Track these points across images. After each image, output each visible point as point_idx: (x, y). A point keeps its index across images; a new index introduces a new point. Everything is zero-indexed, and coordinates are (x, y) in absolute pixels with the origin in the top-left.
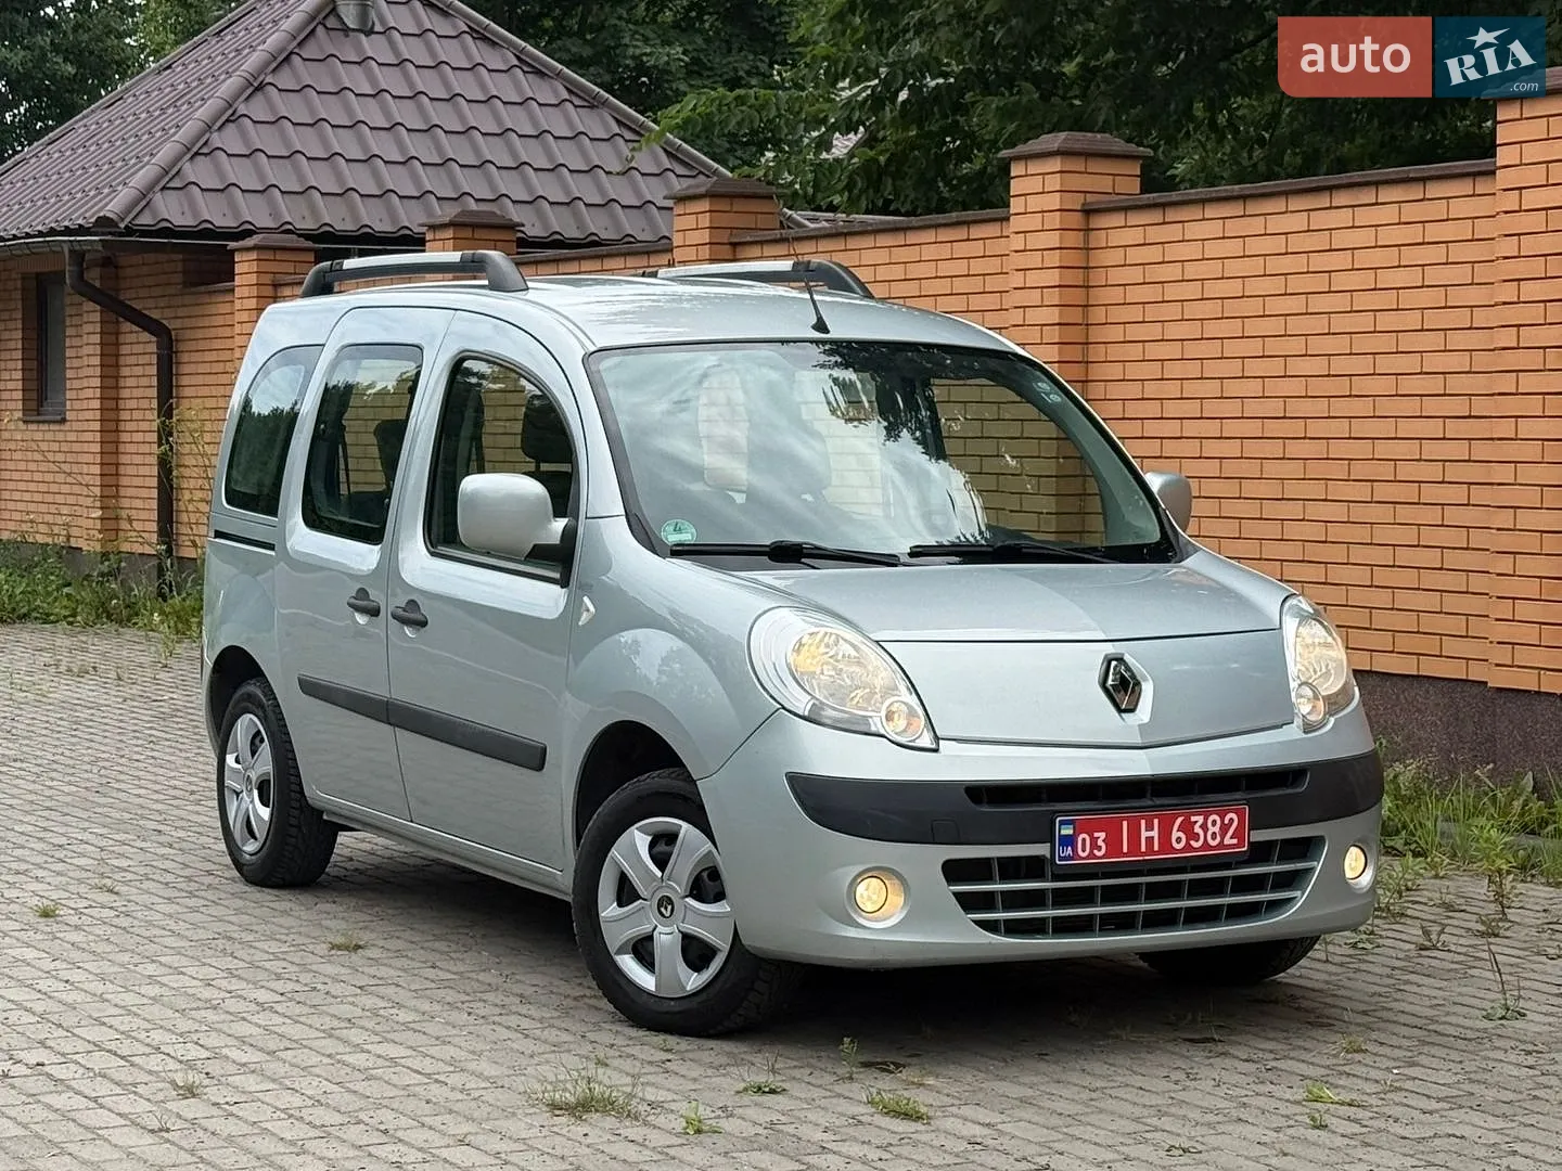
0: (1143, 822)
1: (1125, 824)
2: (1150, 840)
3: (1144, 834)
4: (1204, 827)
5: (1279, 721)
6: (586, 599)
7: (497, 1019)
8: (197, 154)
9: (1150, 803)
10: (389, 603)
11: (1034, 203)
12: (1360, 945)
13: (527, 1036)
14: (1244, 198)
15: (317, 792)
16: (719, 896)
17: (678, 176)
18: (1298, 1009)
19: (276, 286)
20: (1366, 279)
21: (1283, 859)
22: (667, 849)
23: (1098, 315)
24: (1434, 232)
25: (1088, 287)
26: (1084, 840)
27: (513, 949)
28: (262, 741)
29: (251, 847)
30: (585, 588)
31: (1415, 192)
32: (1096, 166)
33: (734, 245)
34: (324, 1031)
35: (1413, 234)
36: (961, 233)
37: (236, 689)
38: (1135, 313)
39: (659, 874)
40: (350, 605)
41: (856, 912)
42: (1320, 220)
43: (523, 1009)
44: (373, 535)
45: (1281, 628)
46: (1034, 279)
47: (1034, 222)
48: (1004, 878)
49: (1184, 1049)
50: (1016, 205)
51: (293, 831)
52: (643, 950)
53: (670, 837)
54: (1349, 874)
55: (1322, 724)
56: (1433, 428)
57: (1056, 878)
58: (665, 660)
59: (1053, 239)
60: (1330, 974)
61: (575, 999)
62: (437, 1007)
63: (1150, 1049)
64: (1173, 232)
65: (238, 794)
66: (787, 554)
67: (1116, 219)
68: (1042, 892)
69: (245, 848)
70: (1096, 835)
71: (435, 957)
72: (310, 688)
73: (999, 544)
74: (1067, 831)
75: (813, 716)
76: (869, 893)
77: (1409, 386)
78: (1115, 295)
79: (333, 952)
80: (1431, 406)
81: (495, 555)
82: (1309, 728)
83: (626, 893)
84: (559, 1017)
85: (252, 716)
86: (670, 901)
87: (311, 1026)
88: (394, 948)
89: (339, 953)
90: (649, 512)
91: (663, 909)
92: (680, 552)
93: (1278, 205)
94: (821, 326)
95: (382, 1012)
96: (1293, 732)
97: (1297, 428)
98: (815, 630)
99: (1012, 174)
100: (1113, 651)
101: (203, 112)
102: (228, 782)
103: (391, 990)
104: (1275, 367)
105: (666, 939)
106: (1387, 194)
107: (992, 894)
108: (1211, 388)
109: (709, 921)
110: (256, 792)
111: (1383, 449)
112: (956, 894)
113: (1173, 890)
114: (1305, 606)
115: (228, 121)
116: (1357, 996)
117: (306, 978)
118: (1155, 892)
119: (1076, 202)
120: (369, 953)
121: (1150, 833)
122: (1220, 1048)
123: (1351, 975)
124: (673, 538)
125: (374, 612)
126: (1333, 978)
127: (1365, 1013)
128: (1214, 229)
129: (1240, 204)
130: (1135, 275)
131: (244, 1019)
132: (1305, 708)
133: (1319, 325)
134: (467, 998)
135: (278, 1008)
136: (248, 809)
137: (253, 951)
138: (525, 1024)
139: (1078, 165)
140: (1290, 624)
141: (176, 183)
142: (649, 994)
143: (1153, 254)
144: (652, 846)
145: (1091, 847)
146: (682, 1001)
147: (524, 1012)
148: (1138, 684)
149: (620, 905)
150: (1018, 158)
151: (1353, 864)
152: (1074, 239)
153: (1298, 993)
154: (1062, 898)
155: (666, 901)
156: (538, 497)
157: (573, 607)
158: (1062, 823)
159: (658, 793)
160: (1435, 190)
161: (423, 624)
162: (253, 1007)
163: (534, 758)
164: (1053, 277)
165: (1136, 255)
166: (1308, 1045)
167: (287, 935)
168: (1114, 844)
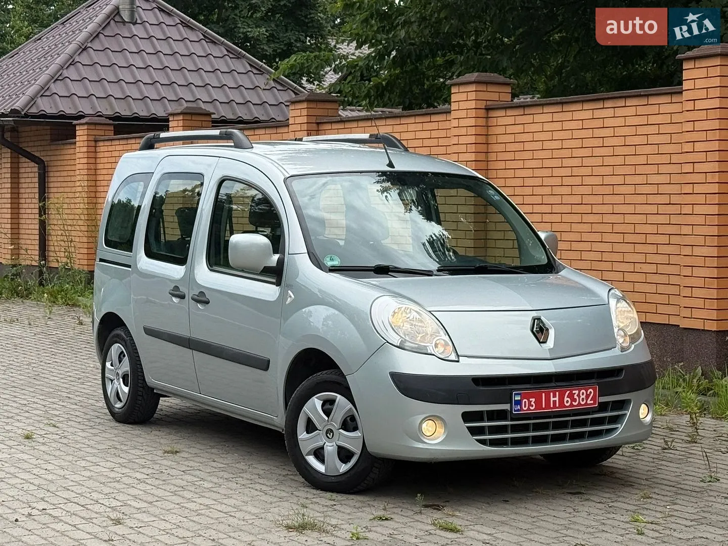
0: (552, 394)
1: (544, 394)
2: (555, 402)
3: (552, 399)
4: (579, 396)
5: (611, 346)
6: (289, 291)
7: (250, 486)
8: (57, 80)
9: (554, 385)
10: (190, 293)
11: (463, 105)
12: (636, 448)
13: (266, 494)
14: (562, 103)
15: (151, 380)
16: (355, 429)
17: (278, 90)
18: (616, 478)
19: (96, 141)
20: (620, 141)
21: (612, 410)
22: (330, 407)
23: (492, 157)
24: (652, 119)
25: (488, 144)
26: (525, 402)
27: (249, 452)
28: (124, 356)
29: (119, 405)
30: (290, 287)
31: (644, 101)
32: (491, 88)
33: (318, 124)
34: (172, 492)
35: (643, 120)
36: (427, 119)
37: (110, 332)
38: (510, 156)
39: (327, 418)
40: (170, 294)
41: (422, 436)
42: (598, 114)
43: (261, 481)
44: (182, 261)
45: (609, 303)
46: (463, 140)
47: (463, 114)
48: (489, 420)
49: (569, 497)
50: (454, 106)
51: (140, 398)
52: (319, 454)
53: (332, 402)
54: (641, 416)
55: (629, 347)
56: (653, 209)
57: (512, 420)
58: (325, 320)
59: (472, 122)
60: (627, 461)
61: (284, 476)
62: (221, 480)
63: (554, 498)
64: (528, 119)
65: (112, 381)
66: (382, 270)
67: (501, 113)
68: (506, 426)
69: (116, 406)
70: (531, 400)
71: (213, 456)
72: (149, 332)
73: (478, 265)
74: (518, 398)
75: (401, 346)
76: (428, 427)
77: (641, 189)
78: (501, 148)
79: (166, 454)
80: (651, 199)
81: (245, 272)
82: (623, 349)
83: (310, 427)
84: (278, 485)
85: (120, 345)
86: (332, 431)
87: (165, 490)
88: (194, 453)
89: (169, 455)
90: (318, 251)
91: (328, 435)
92: (333, 270)
93: (578, 106)
94: (391, 165)
95: (196, 483)
96: (617, 351)
97: (588, 209)
98: (401, 306)
99: (452, 92)
100: (536, 315)
101: (59, 60)
102: (107, 375)
103: (198, 473)
104: (578, 181)
105: (330, 448)
106: (630, 102)
107: (483, 427)
108: (547, 190)
109: (351, 440)
110: (121, 380)
111: (629, 219)
112: (468, 428)
113: (564, 425)
114: (618, 293)
115: (71, 64)
116: (640, 471)
117: (157, 467)
118: (557, 426)
119: (482, 105)
120: (182, 455)
121: (554, 399)
122: (586, 497)
123: (635, 462)
124: (329, 264)
125: (182, 297)
126: (628, 463)
127: (646, 480)
128: (548, 117)
129: (560, 106)
130: (511, 138)
131: (133, 487)
132: (621, 340)
133: (599, 161)
134: (234, 476)
135: (147, 481)
136: (117, 388)
137: (128, 454)
138: (264, 488)
139: (483, 88)
140: (613, 302)
141: (47, 93)
142: (322, 474)
143: (519, 129)
144: (323, 406)
145: (528, 405)
146: (339, 477)
147: (262, 482)
148: (547, 330)
149: (308, 433)
150: (455, 85)
151: (643, 411)
152: (482, 122)
153: (614, 470)
154: (515, 429)
155: (329, 431)
156: (265, 244)
157: (283, 296)
158: (515, 394)
159: (326, 382)
160: (653, 100)
161: (207, 302)
162: (136, 481)
163: (264, 365)
164: (472, 139)
165: (510, 129)
166: (625, 494)
167: (142, 446)
168: (538, 403)
